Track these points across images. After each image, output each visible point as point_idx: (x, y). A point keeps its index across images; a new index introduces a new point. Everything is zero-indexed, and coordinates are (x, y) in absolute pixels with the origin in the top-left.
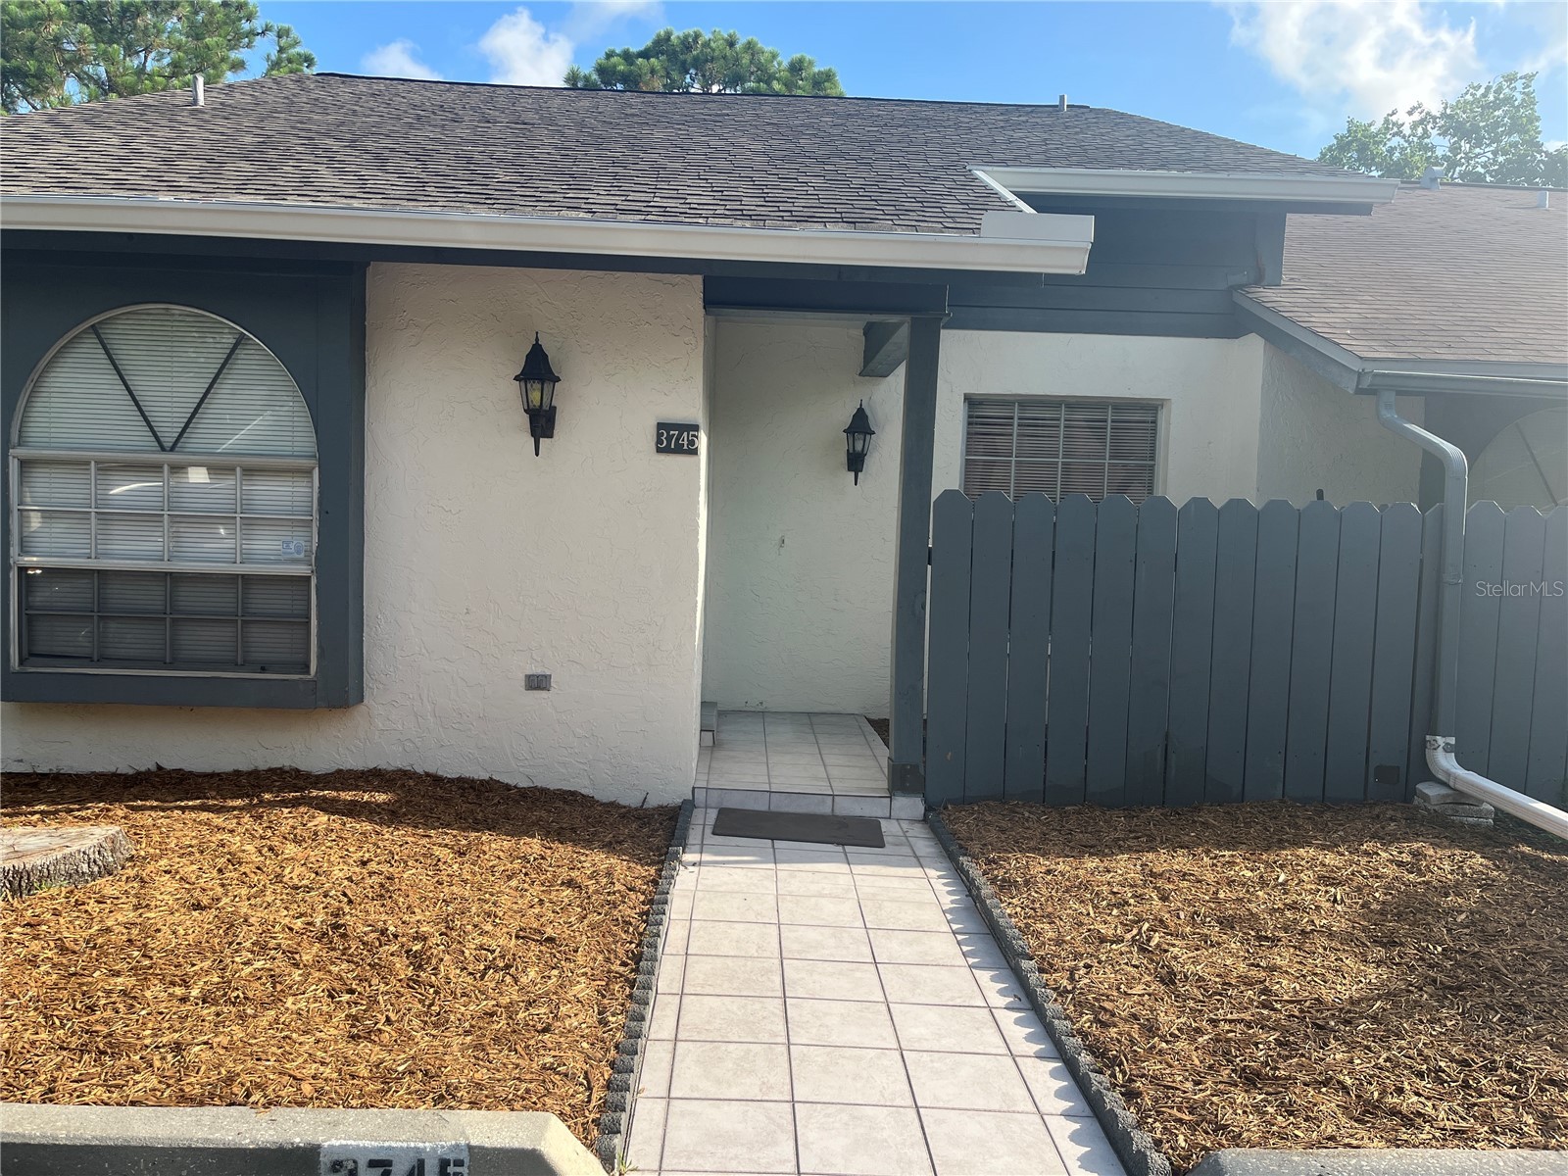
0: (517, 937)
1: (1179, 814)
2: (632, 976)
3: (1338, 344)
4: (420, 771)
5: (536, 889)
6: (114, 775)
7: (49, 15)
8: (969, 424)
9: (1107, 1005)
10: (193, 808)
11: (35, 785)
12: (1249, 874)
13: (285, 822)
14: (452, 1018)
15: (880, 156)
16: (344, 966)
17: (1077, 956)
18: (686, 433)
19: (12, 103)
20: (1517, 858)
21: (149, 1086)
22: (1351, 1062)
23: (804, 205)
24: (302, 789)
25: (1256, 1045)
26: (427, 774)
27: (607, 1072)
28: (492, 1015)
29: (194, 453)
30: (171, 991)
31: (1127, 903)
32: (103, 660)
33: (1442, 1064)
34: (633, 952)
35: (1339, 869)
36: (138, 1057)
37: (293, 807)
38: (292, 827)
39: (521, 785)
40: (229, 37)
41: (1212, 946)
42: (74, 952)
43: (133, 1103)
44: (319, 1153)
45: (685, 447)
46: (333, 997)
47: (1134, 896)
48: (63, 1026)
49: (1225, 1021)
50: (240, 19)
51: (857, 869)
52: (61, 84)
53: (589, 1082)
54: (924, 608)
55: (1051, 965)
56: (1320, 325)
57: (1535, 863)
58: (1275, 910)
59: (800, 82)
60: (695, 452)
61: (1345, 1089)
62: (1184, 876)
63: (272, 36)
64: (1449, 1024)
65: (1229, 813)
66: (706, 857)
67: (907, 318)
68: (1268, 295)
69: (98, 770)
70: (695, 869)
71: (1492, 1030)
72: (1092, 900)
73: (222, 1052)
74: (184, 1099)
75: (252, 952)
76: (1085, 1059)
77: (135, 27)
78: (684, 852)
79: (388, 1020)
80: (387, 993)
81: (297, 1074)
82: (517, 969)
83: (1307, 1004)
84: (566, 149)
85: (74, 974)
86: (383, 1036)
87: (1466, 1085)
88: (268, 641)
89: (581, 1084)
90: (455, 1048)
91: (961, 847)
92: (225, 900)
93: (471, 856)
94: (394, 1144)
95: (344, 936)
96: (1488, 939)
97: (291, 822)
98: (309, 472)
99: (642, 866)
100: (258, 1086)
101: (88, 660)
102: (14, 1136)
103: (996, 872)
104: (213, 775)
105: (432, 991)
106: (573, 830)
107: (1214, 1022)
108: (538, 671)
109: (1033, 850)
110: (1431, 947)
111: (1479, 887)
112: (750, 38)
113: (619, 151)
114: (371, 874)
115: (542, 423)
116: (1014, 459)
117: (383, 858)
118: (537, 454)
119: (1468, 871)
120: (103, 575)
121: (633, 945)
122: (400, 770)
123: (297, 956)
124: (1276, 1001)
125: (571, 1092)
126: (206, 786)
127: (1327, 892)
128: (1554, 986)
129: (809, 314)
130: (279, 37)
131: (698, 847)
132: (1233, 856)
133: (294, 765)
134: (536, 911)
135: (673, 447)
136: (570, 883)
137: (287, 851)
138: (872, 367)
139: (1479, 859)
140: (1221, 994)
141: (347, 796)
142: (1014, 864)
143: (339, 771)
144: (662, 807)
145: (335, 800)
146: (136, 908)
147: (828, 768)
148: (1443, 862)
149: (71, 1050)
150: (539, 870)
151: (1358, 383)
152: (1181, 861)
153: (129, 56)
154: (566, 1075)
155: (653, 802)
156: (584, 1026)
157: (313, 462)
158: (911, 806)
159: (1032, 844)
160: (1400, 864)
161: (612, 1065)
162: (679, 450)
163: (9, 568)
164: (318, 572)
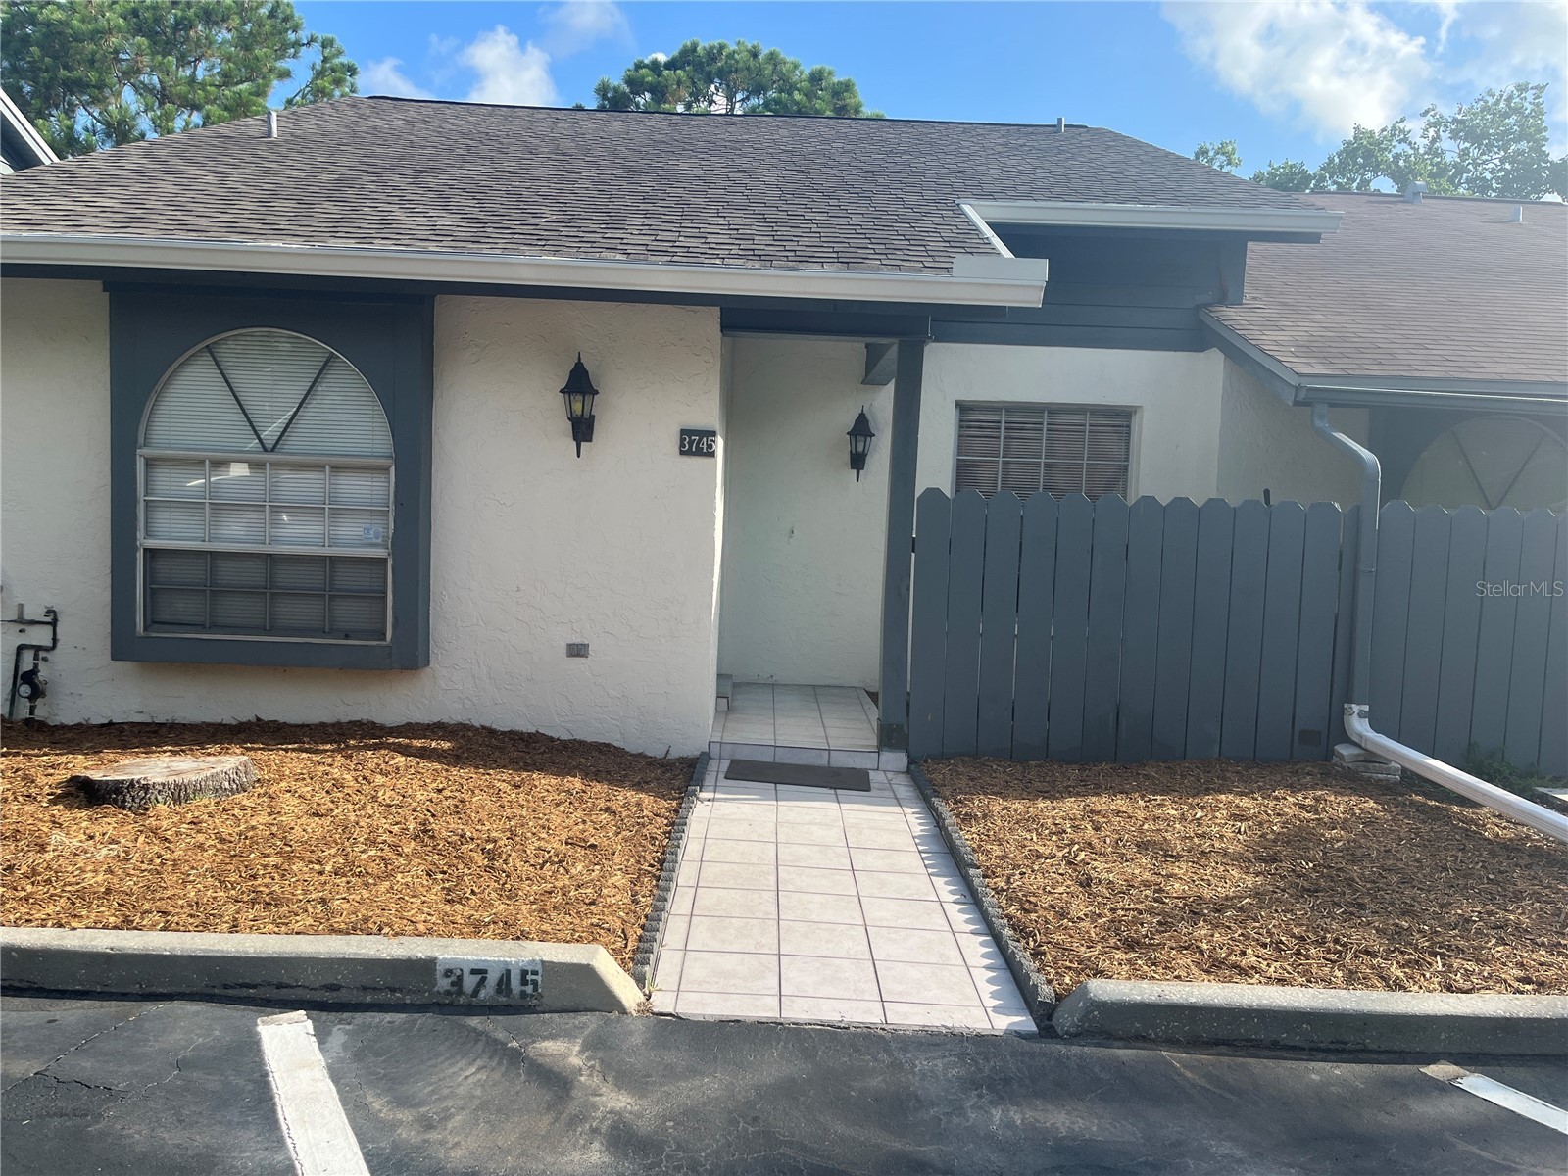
0: (567, 843)
1: (1126, 768)
2: (658, 873)
3: (1280, 361)
4: (477, 725)
5: (579, 813)
6: (221, 725)
7: (109, 29)
8: (961, 427)
9: (1032, 899)
10: (293, 750)
11: (154, 732)
12: (1174, 812)
13: (371, 760)
14: (521, 893)
15: (881, 188)
16: (436, 857)
17: (1016, 867)
18: (705, 439)
19: (74, 111)
20: (1405, 804)
21: (307, 923)
22: (1212, 936)
23: (807, 244)
24: (380, 737)
25: (1142, 924)
26: (484, 728)
27: (640, 932)
28: (550, 893)
29: (292, 454)
30: (310, 867)
31: (1065, 832)
32: (214, 627)
33: (1283, 939)
34: (658, 858)
35: (1249, 809)
36: (295, 906)
37: (375, 749)
38: (377, 764)
39: (562, 738)
40: (276, 48)
41: (1127, 861)
42: (231, 842)
43: (297, 933)
44: (436, 964)
45: (705, 450)
46: (431, 876)
47: (1072, 827)
48: (234, 889)
49: (1123, 909)
50: (288, 30)
51: (844, 806)
52: (119, 94)
53: (625, 936)
54: (908, 589)
55: (993, 873)
56: (1268, 342)
57: (1421, 808)
58: (1187, 838)
59: (820, 92)
60: (712, 454)
61: (1201, 951)
62: (1118, 813)
63: (317, 46)
64: (1298, 913)
65: (1169, 768)
66: (718, 795)
67: (895, 340)
68: (1230, 314)
69: (208, 720)
70: (710, 803)
71: (1333, 919)
72: (1036, 830)
73: (356, 904)
74: (333, 931)
75: (366, 845)
76: (1008, 932)
77: (187, 39)
78: (700, 791)
79: (473, 892)
80: (471, 875)
81: (412, 919)
82: (568, 863)
83: (1191, 899)
84: (603, 183)
85: (235, 855)
86: (470, 902)
87: (1298, 953)
88: (350, 613)
89: (620, 936)
90: (525, 912)
91: (935, 791)
92: (336, 812)
93: (526, 788)
94: (488, 959)
95: (432, 837)
96: (1355, 860)
97: (376, 760)
98: (386, 470)
99: (666, 800)
100: (387, 925)
101: (201, 627)
102: (217, 951)
103: (961, 809)
104: (303, 726)
105: (504, 875)
106: (608, 773)
107: (1113, 911)
108: (578, 641)
109: (993, 793)
110: (1304, 863)
111: (1363, 823)
112: (772, 49)
113: (648, 184)
114: (446, 798)
115: (583, 429)
116: (1001, 459)
117: (454, 788)
118: (579, 456)
119: (1358, 811)
120: (214, 555)
121: (659, 854)
122: (461, 724)
123: (400, 849)
124: (1166, 897)
125: (612, 940)
126: (300, 733)
127: (1233, 826)
128: (1397, 892)
129: (811, 337)
130: (324, 46)
131: (712, 788)
132: (1164, 800)
133: (371, 719)
134: (581, 828)
135: (694, 449)
136: (607, 810)
137: (377, 780)
138: (871, 377)
139: (1372, 803)
140: (1124, 893)
141: (417, 743)
142: (976, 804)
143: (409, 724)
144: (683, 758)
145: (407, 746)
146: (270, 815)
147: (828, 730)
148: (1338, 805)
149: (244, 902)
150: (581, 800)
151: (1296, 396)
152: (1120, 803)
153: (183, 66)
154: (609, 930)
155: (674, 754)
156: (621, 903)
157: (390, 461)
158: (897, 760)
159: (995, 789)
160: (1302, 806)
161: (643, 927)
162: (699, 453)
163: (136, 549)
164: (394, 553)
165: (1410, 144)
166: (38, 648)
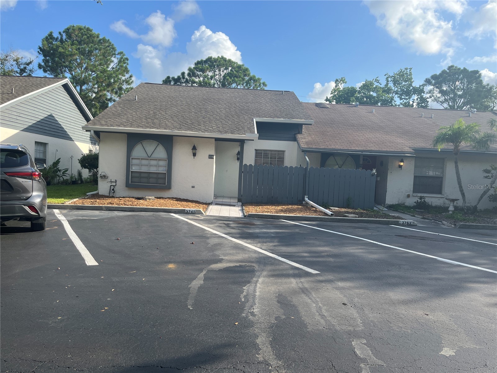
3: (301, 145)
8: (256, 153)
18: (212, 156)
29: (152, 158)
32: (140, 183)
39: (191, 200)
54: (242, 179)
56: (301, 141)
60: (213, 158)
68: (299, 136)
78: (211, 205)
88: (161, 181)
98: (166, 160)
99: (207, 205)
108: (193, 185)
115: (194, 155)
116: (263, 159)
118: (194, 159)
120: (141, 172)
122: (176, 198)
131: (213, 205)
133: (162, 197)
143: (168, 197)
155: (207, 202)
158: (240, 204)
162: (211, 158)
163: (130, 171)
164: (167, 172)
165: (379, 83)
166: (114, 186)
